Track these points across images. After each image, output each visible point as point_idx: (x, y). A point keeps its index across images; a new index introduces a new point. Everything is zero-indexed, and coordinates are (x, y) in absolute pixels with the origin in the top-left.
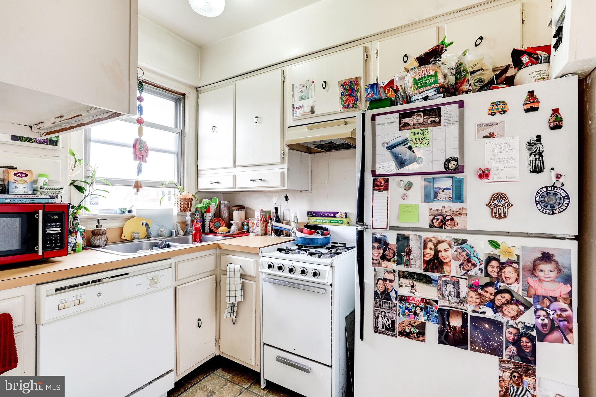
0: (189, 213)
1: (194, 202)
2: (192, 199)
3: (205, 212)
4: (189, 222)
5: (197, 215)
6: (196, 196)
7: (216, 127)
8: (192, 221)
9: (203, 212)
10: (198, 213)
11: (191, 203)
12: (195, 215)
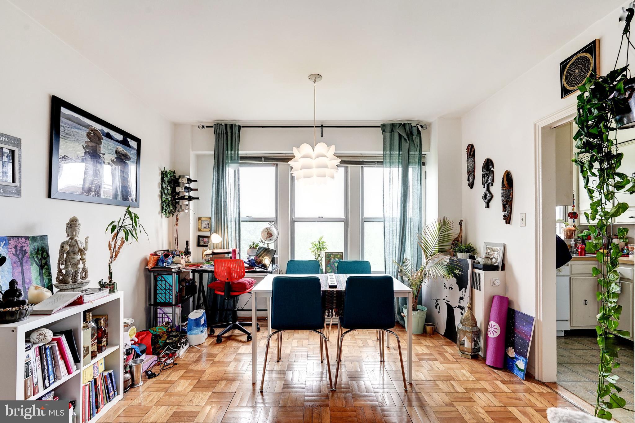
0: (573, 240)
1: (576, 232)
2: (575, 230)
3: (586, 239)
4: (573, 245)
5: (580, 241)
6: (578, 228)
7: (595, 181)
8: (576, 245)
9: (584, 239)
10: (580, 240)
11: (575, 233)
12: (578, 241)
